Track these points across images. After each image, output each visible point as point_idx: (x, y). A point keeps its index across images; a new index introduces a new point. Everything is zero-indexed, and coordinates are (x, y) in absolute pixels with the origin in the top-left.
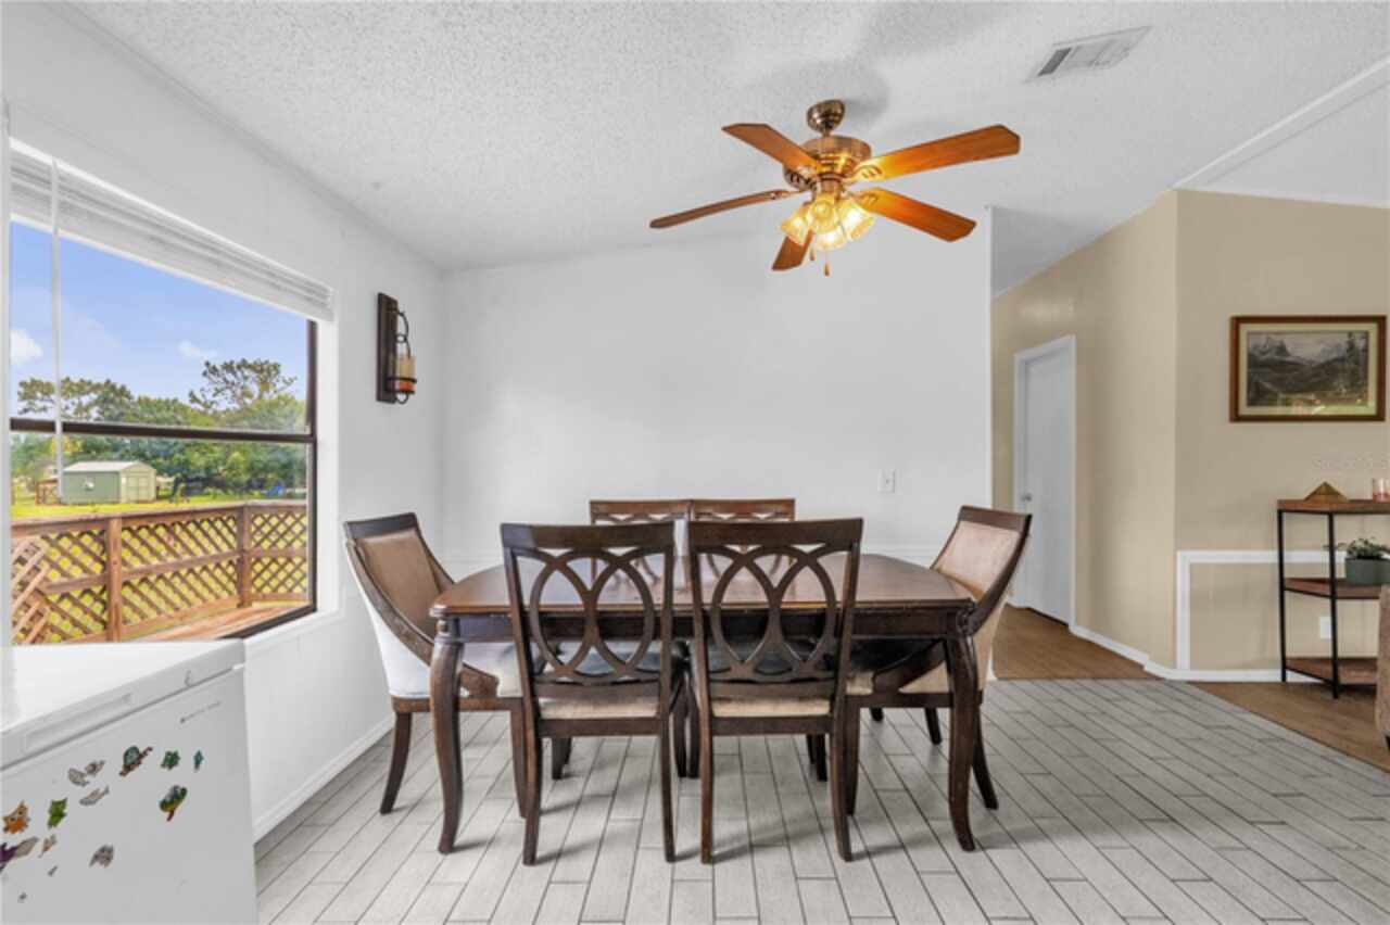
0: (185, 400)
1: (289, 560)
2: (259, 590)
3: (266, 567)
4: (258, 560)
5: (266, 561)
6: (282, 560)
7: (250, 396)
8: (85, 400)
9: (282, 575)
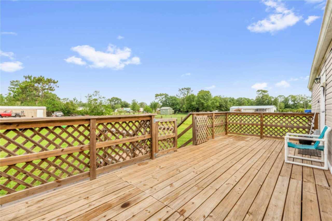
0: (176, 96)
1: (237, 125)
2: (229, 131)
3: (231, 126)
4: (229, 124)
5: (231, 125)
6: (235, 125)
7: (186, 94)
8: (163, 97)
9: (235, 128)
